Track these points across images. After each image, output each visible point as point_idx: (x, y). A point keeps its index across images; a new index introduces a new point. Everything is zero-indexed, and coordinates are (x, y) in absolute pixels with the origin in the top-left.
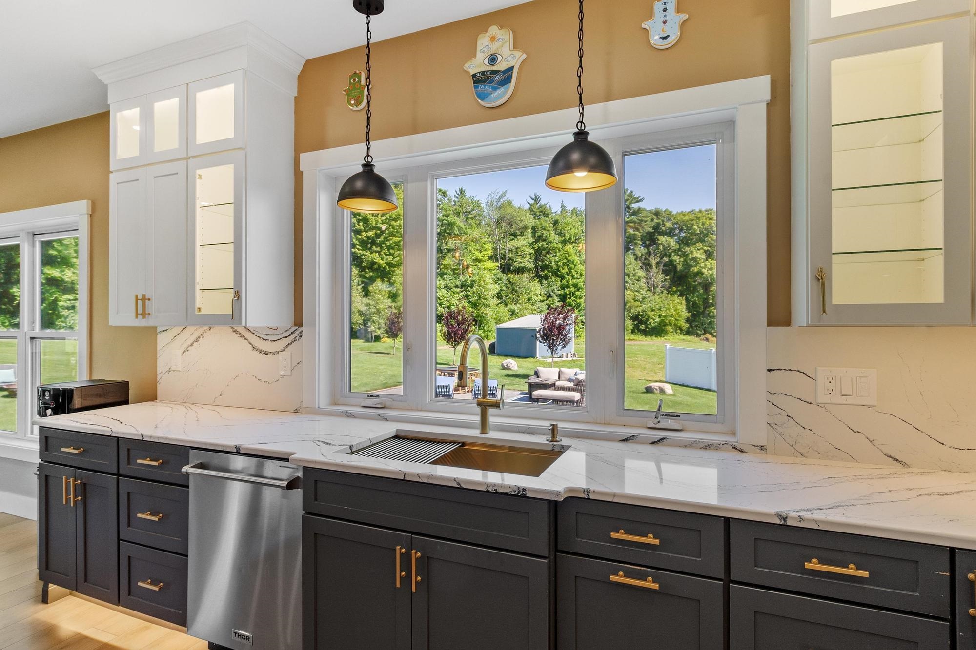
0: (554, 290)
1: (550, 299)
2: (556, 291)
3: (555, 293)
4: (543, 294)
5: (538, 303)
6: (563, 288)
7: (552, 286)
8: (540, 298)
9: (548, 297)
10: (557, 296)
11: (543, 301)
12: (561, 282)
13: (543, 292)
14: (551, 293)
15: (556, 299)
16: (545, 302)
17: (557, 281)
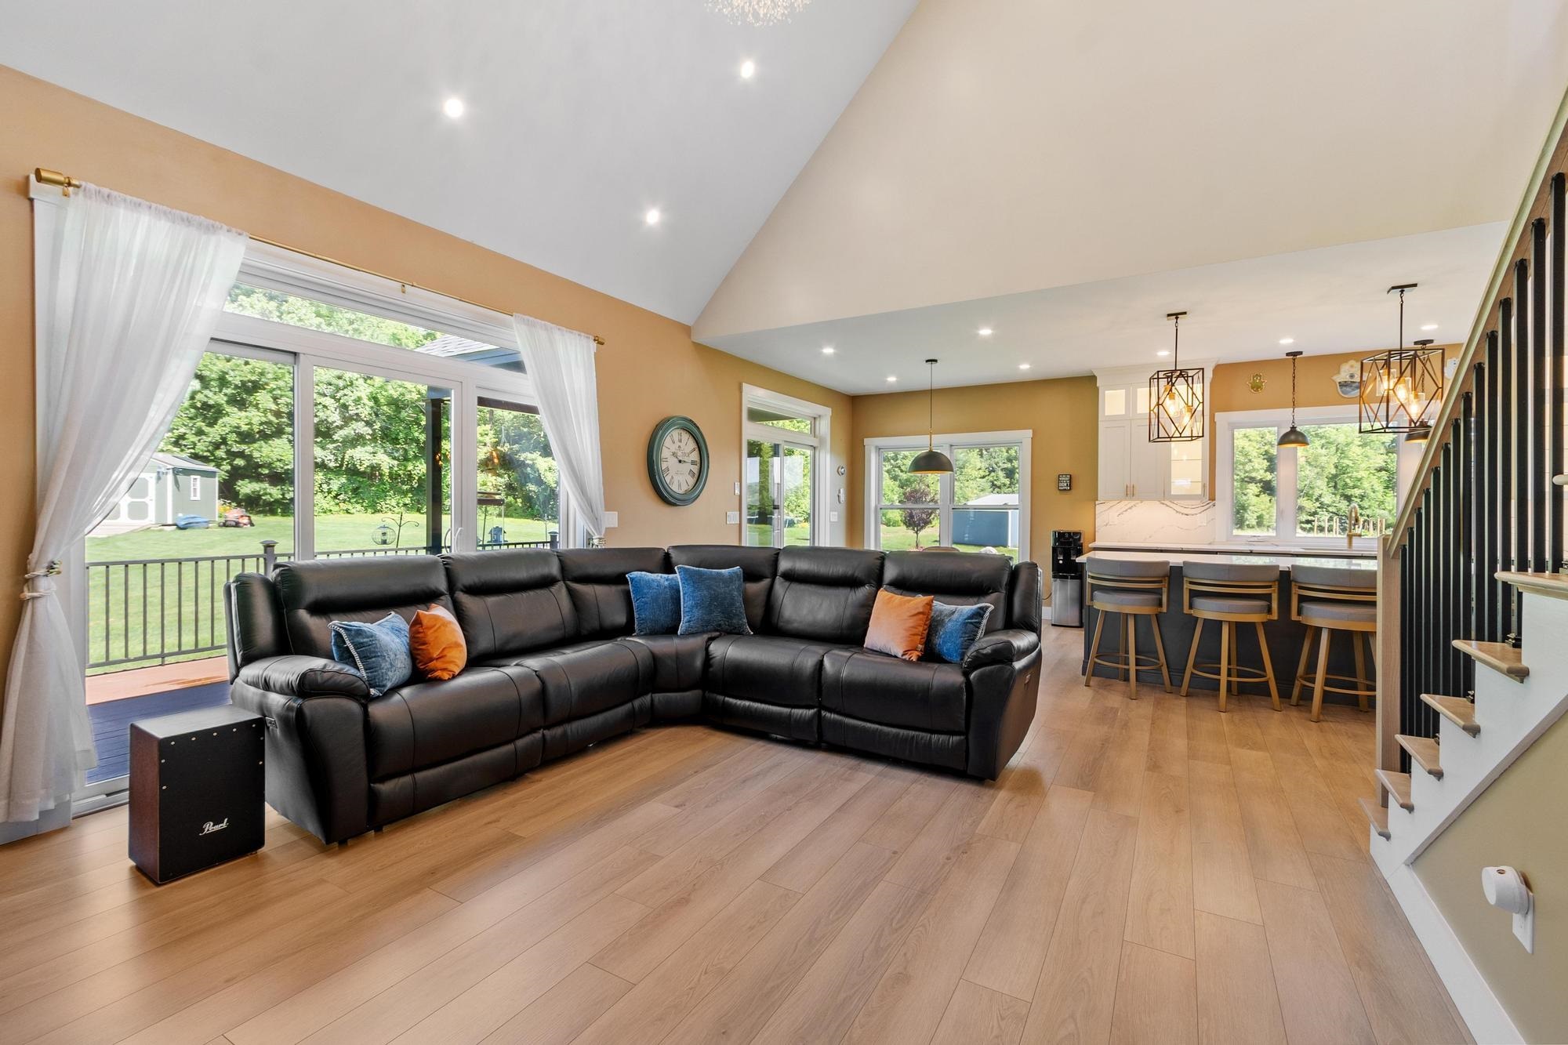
0: (998, 463)
1: (993, 474)
2: (1000, 464)
3: (999, 467)
4: (983, 468)
5: (978, 479)
6: (1010, 460)
7: (995, 458)
8: (982, 473)
9: (990, 472)
10: (1002, 470)
11: (984, 477)
12: (1007, 452)
13: (984, 465)
14: (994, 466)
15: (1001, 474)
16: (987, 478)
17: (1002, 452)
